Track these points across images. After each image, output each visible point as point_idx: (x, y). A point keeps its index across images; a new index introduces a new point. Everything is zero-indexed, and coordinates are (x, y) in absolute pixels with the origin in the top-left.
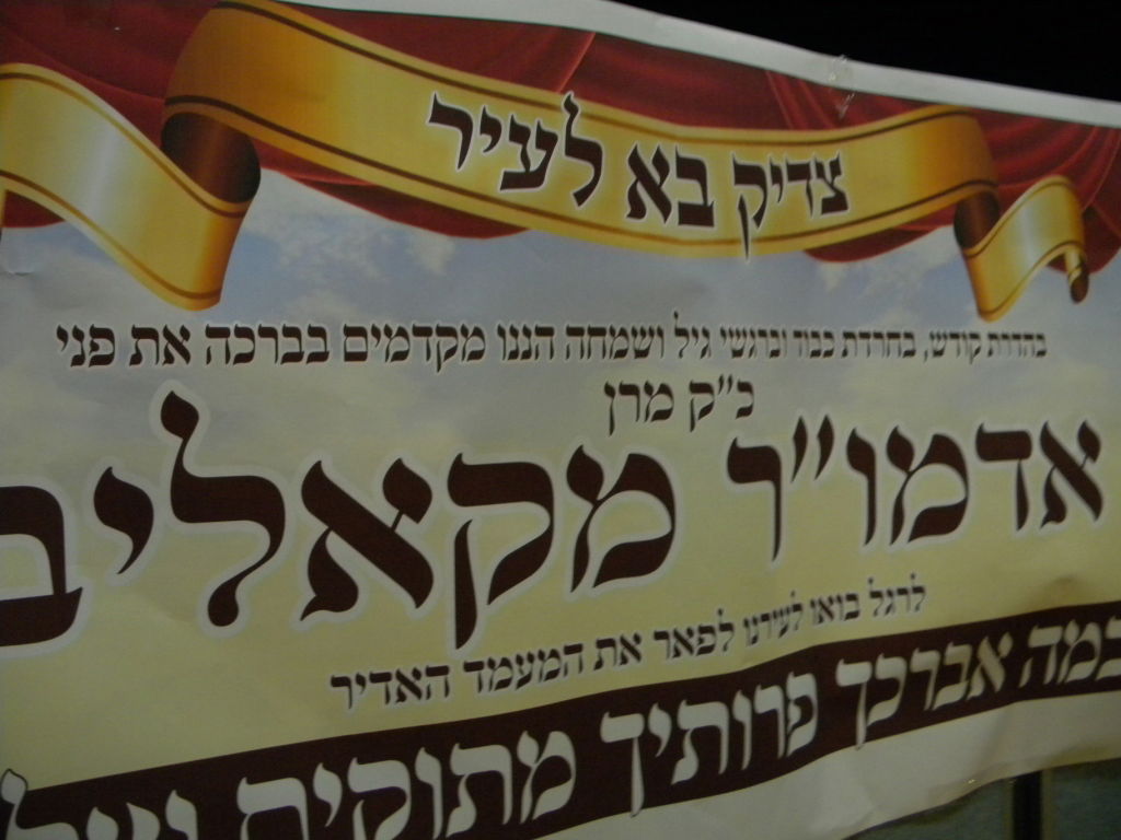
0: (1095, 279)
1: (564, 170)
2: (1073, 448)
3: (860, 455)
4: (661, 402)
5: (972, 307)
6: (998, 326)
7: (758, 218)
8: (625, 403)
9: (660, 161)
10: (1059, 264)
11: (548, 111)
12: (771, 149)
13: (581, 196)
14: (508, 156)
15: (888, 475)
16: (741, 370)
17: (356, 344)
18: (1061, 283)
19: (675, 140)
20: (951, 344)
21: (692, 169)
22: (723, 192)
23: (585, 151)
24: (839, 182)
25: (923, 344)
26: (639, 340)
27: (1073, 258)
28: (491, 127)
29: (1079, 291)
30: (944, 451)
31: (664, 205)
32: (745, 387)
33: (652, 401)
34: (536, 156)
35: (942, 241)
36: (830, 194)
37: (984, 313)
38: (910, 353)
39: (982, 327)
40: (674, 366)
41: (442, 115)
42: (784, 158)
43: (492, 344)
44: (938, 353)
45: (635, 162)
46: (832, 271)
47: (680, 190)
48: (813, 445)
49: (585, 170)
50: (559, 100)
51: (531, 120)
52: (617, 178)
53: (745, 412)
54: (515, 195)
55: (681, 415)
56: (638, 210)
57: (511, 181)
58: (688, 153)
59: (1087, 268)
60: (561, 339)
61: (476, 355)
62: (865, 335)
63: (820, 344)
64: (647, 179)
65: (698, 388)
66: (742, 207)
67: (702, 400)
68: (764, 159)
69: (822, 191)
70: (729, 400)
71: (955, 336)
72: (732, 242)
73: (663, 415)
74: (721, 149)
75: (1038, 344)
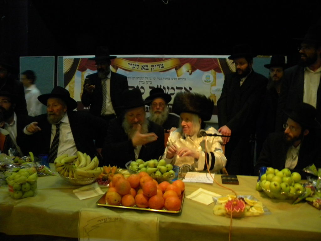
0: (193, 73)
1: (136, 67)
2: (188, 89)
6: (179, 77)
7: (153, 69)
8: (141, 83)
9: (144, 66)
10: (188, 71)
11: (135, 63)
12: (154, 64)
13: (138, 69)
14: (133, 66)
15: (167, 90)
16: (151, 81)
18: (188, 73)
19: (145, 64)
20: (174, 79)
21: (147, 66)
22: (150, 67)
24: (163, 66)
25: (171, 79)
26: (142, 78)
27: (190, 71)
28: (132, 64)
29: (190, 74)
30: (173, 88)
31: (144, 69)
32: (151, 82)
33: (143, 83)
34: (135, 66)
35: (174, 70)
36: (162, 67)
37: (178, 76)
38: (169, 80)
39: (178, 77)
40: (145, 80)
41: (129, 64)
42: (156, 64)
43: (132, 78)
44: (172, 80)
45: (142, 66)
46: (162, 73)
47: (146, 68)
49: (138, 67)
50: (136, 62)
51: (134, 64)
52: (140, 67)
53: (151, 84)
54: (133, 69)
55: (145, 84)
56: (142, 69)
57: (133, 68)
58: (146, 65)
59: (191, 72)
60: (136, 78)
62: (165, 78)
63: (160, 79)
64: (143, 67)
65: (147, 82)
66: (152, 69)
67: (147, 83)
69: (161, 66)
70: (149, 83)
71: (174, 78)
72: (150, 71)
73: (144, 84)
74: (149, 64)
75: (185, 79)
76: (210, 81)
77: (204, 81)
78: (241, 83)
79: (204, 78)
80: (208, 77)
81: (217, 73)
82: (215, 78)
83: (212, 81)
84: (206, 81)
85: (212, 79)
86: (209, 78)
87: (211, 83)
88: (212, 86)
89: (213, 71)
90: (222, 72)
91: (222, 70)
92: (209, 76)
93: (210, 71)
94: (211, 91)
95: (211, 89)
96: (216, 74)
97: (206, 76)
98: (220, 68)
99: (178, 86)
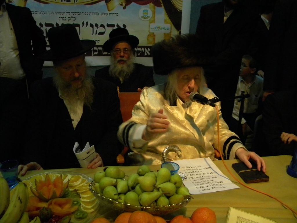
0: (127, 7)
3: (92, 26)
4: (65, 19)
5: (107, 10)
6: (111, 12)
7: (76, 1)
8: (61, 19)
10: (121, 5)
15: (95, 28)
16: (74, 16)
17: (36, 13)
18: (122, 7)
20: (103, 14)
25: (100, 14)
26: (63, 13)
27: (124, 4)
29: (124, 8)
30: (102, 26)
31: (65, 0)
32: (74, 18)
35: (103, 2)
37: (109, 10)
38: (98, 15)
39: (108, 12)
40: (66, 15)
43: (48, 13)
44: (102, 15)
46: (88, 6)
48: (85, 24)
53: (75, 20)
55: (67, 20)
56: (62, 1)
59: (126, 5)
60: (54, 13)
61: (46, 14)
62: (92, 13)
63: (86, 14)
65: (69, 18)
66: (74, 0)
67: (69, 19)
70: (72, 19)
71: (104, 13)
72: (73, 4)
75: (117, 14)
76: (148, 17)
77: (140, 17)
78: (225, 18)
79: (141, 14)
80: (146, 12)
81: (156, 7)
82: (154, 13)
83: (151, 17)
84: (143, 17)
85: (150, 14)
86: (147, 14)
87: (149, 19)
88: (151, 23)
89: (151, 4)
90: (163, 6)
91: (162, 4)
92: (147, 11)
93: (148, 5)
94: (149, 29)
95: (149, 26)
96: (155, 9)
97: (144, 11)
98: (161, 2)
99: (109, 23)
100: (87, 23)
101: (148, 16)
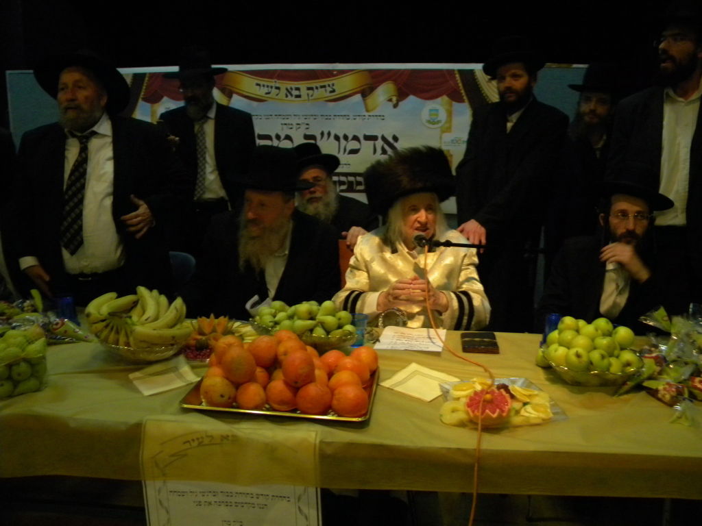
0: (400, 103)
1: (274, 91)
2: (390, 140)
3: (337, 138)
4: (291, 126)
5: (364, 110)
6: (371, 114)
7: (312, 96)
8: (285, 127)
9: (291, 89)
10: (390, 100)
11: (273, 83)
13: (277, 95)
14: (266, 90)
15: (343, 142)
16: (306, 121)
18: (391, 104)
19: (294, 84)
20: (358, 118)
21: (298, 89)
22: (304, 92)
23: (278, 88)
24: (334, 87)
25: (351, 117)
26: (287, 116)
27: (394, 99)
28: (264, 86)
29: (395, 106)
30: (356, 138)
31: (292, 95)
32: (307, 124)
33: (290, 126)
34: (270, 89)
35: (358, 97)
36: (331, 90)
37: (367, 111)
38: (348, 119)
39: (367, 114)
40: (294, 121)
41: (258, 85)
42: (318, 85)
43: (263, 117)
44: (355, 119)
45: (287, 89)
46: (331, 104)
47: (295, 93)
48: (326, 136)
49: (278, 91)
50: (273, 81)
51: (270, 84)
52: (283, 91)
53: (307, 128)
54: (268, 95)
55: (294, 129)
56: (287, 96)
57: (267, 93)
58: (297, 86)
59: (398, 101)
60: (273, 116)
62: (338, 116)
63: (328, 117)
64: (289, 91)
65: (298, 124)
66: (308, 95)
67: (298, 126)
68: (313, 85)
69: (329, 89)
70: (303, 127)
71: (359, 116)
72: (306, 100)
73: (291, 128)
74: (303, 85)
75: (382, 117)
76: (439, 122)
77: (424, 121)
78: (509, 125)
79: (425, 115)
80: (434, 112)
81: (454, 103)
82: (450, 114)
83: (443, 122)
84: (429, 122)
85: (443, 116)
86: (437, 115)
87: (440, 125)
88: (443, 132)
89: (445, 98)
90: (466, 101)
91: (465, 98)
92: (437, 110)
93: (439, 100)
94: (441, 143)
95: (441, 138)
96: (451, 105)
97: (431, 110)
98: (462, 93)
99: (367, 134)
100: (329, 134)
101: (439, 119)
